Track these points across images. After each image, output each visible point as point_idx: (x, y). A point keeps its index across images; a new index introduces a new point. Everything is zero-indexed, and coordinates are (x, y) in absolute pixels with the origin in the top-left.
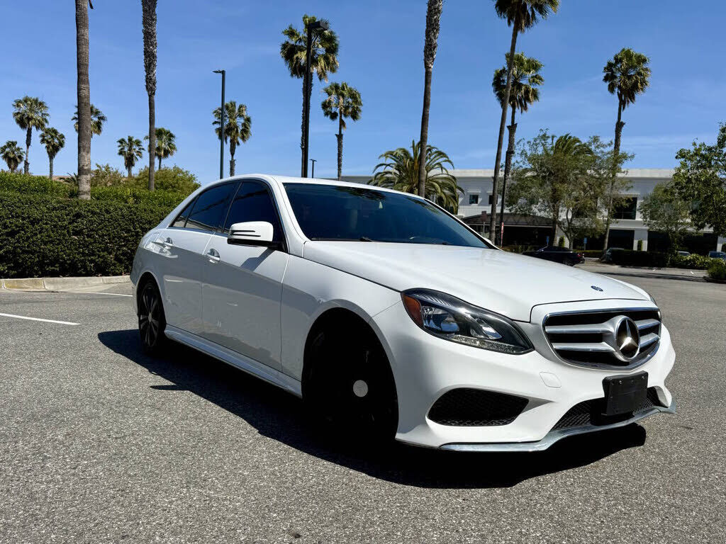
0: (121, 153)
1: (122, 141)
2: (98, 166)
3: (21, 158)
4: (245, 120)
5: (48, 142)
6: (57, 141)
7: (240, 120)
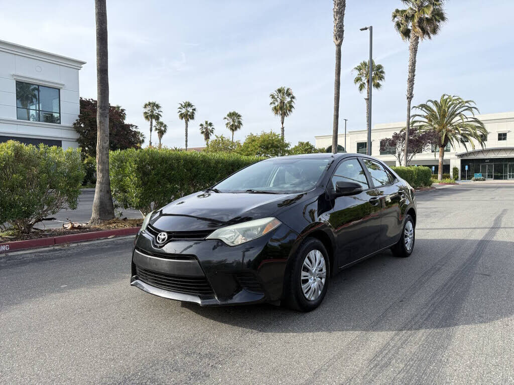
0: (202, 133)
1: (201, 125)
2: (217, 137)
3: (143, 141)
4: (291, 98)
5: (159, 130)
6: (163, 129)
7: (288, 99)
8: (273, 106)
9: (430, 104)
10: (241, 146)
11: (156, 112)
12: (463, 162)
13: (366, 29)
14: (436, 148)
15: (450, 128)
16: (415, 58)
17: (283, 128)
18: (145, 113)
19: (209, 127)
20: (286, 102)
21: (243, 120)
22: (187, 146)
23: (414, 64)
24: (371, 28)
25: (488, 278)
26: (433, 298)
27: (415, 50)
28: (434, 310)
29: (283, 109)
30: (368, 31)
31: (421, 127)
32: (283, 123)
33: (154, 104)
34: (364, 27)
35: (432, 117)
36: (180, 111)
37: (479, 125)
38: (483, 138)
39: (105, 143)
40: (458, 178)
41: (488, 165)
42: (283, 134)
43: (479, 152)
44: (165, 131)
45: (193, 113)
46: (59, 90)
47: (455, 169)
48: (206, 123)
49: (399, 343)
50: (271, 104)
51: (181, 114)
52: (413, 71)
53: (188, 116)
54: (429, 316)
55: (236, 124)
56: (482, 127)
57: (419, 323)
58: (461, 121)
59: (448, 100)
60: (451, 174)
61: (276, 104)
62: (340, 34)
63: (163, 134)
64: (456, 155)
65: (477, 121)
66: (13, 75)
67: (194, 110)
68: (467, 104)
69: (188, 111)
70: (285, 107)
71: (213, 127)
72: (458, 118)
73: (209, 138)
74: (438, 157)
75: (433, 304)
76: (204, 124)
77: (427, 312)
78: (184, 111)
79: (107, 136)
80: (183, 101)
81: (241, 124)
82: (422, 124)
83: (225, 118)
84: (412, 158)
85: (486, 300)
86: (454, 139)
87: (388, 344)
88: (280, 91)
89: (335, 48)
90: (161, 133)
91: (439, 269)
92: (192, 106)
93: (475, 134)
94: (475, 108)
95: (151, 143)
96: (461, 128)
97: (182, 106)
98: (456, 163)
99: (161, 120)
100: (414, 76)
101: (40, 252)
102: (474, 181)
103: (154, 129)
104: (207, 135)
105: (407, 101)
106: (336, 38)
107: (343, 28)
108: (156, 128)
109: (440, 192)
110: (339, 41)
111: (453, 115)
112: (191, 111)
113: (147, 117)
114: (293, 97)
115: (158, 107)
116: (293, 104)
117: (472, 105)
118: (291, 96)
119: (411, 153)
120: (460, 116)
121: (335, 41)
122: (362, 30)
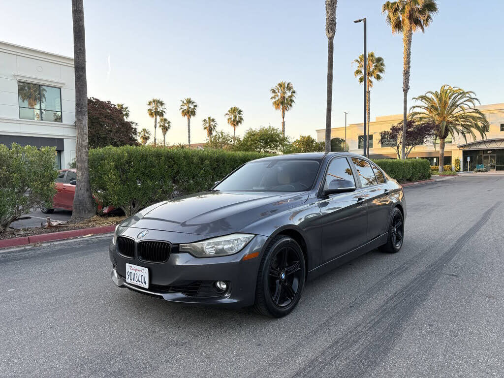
0: (205, 128)
1: (204, 121)
3: (149, 137)
4: (292, 93)
5: (162, 126)
6: (167, 125)
7: (289, 94)
8: (274, 100)
9: (430, 96)
10: (240, 141)
11: (160, 109)
12: (466, 154)
13: (360, 21)
14: (436, 139)
15: (451, 120)
16: (409, 49)
17: (284, 123)
18: (150, 110)
19: (212, 123)
20: (286, 96)
21: (244, 115)
22: (189, 142)
23: (408, 55)
24: (365, 20)
25: (455, 278)
26: (388, 302)
27: (409, 42)
28: (383, 317)
29: (284, 103)
30: (362, 22)
31: (421, 118)
32: (283, 118)
33: (159, 101)
34: (358, 19)
35: (432, 108)
36: (182, 108)
37: (480, 116)
38: (484, 129)
39: (84, 141)
40: (459, 169)
41: (491, 156)
42: (284, 128)
43: (480, 143)
44: (169, 127)
45: (194, 109)
46: (60, 89)
47: (457, 160)
48: (209, 118)
49: (329, 358)
50: (272, 98)
51: (183, 111)
52: (408, 63)
53: (190, 113)
54: (374, 325)
55: (237, 119)
56: (483, 118)
57: (360, 334)
58: (462, 112)
59: (449, 91)
60: (453, 165)
61: (277, 99)
62: (331, 26)
63: (167, 130)
64: (458, 147)
65: (477, 111)
66: (15, 76)
67: (196, 106)
68: (467, 95)
69: (190, 108)
70: (286, 101)
71: (215, 123)
72: (459, 109)
73: (212, 134)
74: (438, 148)
75: (385, 310)
76: (207, 119)
77: (374, 319)
78: (185, 108)
79: (86, 134)
80: (184, 98)
81: (242, 119)
82: (421, 115)
83: (227, 114)
84: (411, 150)
85: (443, 305)
86: (455, 131)
87: (316, 359)
88: (280, 85)
89: (327, 41)
90: (165, 129)
91: (407, 269)
92: (193, 103)
93: (476, 125)
94: (476, 99)
95: (155, 140)
96: (462, 120)
97: (183, 103)
98: (457, 155)
99: (165, 116)
100: (409, 67)
101: (8, 253)
102: (476, 172)
103: (158, 125)
104: (210, 130)
105: (403, 93)
106: (328, 31)
107: (335, 21)
108: (160, 125)
109: (440, 184)
110: (331, 34)
111: (454, 105)
112: (192, 107)
113: (151, 114)
114: (294, 92)
115: (162, 104)
116: (293, 99)
117: (473, 96)
118: (292, 90)
119: (409, 145)
120: (461, 107)
121: (327, 34)
122: (355, 22)
